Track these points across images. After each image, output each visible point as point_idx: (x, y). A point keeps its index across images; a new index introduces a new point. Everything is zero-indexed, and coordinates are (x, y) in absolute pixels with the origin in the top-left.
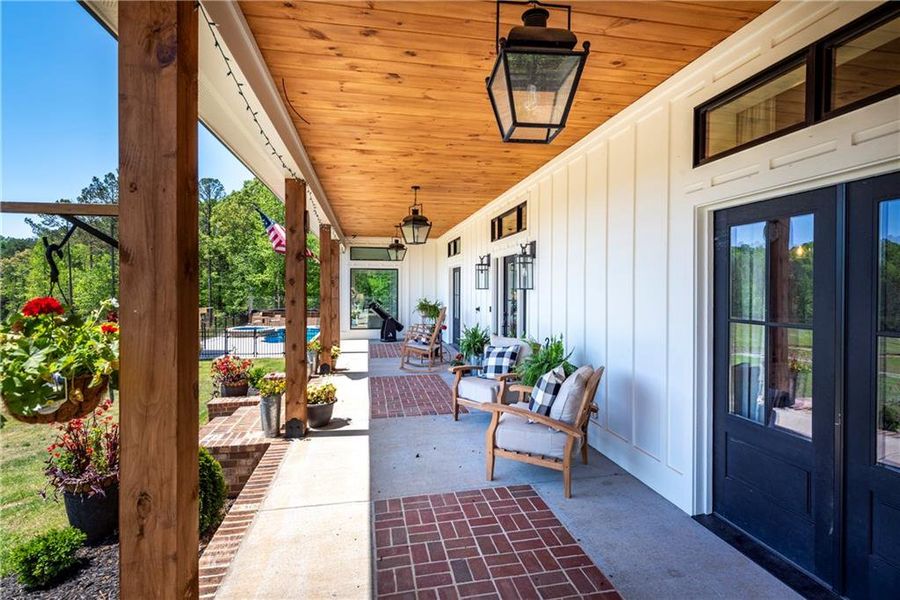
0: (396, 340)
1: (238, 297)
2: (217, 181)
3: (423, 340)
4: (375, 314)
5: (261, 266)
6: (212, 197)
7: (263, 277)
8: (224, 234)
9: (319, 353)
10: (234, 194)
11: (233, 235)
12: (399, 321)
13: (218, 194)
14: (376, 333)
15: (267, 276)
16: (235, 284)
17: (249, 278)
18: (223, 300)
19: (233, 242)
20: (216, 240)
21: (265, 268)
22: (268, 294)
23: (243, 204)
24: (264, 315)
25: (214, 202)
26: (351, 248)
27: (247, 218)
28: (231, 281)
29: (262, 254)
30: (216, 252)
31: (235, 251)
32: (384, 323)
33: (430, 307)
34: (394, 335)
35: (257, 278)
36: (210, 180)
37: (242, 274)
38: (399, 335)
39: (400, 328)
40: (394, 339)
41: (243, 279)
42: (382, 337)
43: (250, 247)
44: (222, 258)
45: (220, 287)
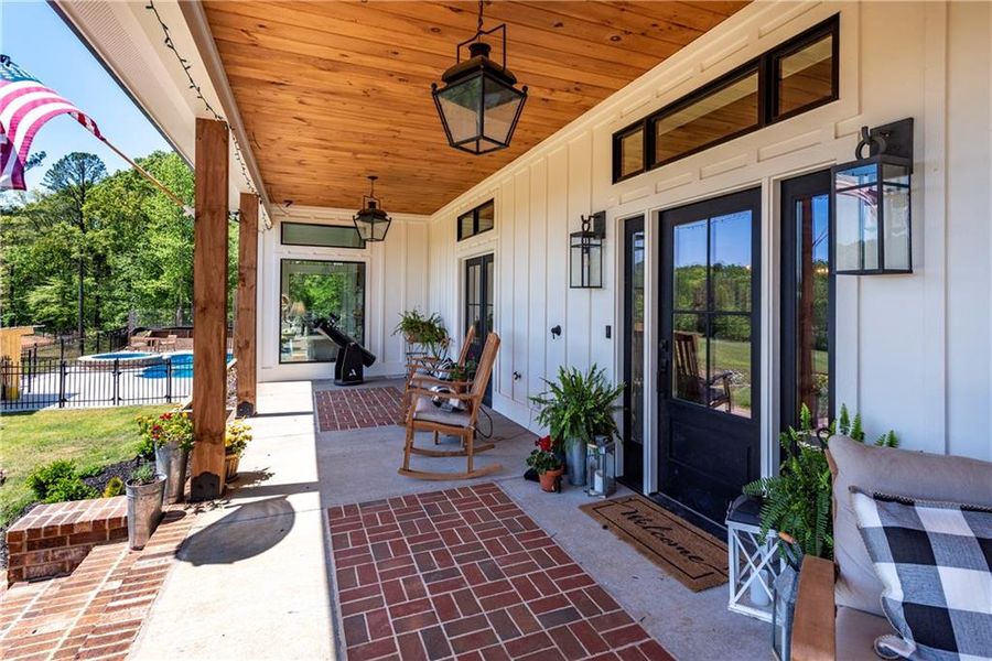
0: (362, 383)
1: (122, 310)
2: (95, 157)
3: (454, 402)
4: (325, 336)
5: (155, 270)
6: (87, 178)
7: (158, 284)
8: (102, 227)
9: (187, 448)
10: (119, 174)
11: (115, 228)
12: (367, 348)
13: (95, 174)
14: (327, 370)
15: (164, 283)
16: (117, 293)
17: (137, 285)
18: (101, 315)
19: (115, 238)
20: (89, 235)
21: (163, 273)
22: (167, 307)
23: (132, 189)
24: (154, 334)
25: (90, 185)
26: (282, 223)
27: (137, 207)
28: (111, 290)
29: (158, 254)
30: (91, 250)
31: (119, 249)
32: (341, 353)
33: (424, 324)
34: (360, 372)
35: (151, 286)
36: (85, 155)
37: (128, 280)
38: (367, 372)
39: (369, 359)
40: (359, 380)
41: (129, 286)
42: (338, 376)
43: (141, 244)
44: (100, 259)
45: (98, 297)
